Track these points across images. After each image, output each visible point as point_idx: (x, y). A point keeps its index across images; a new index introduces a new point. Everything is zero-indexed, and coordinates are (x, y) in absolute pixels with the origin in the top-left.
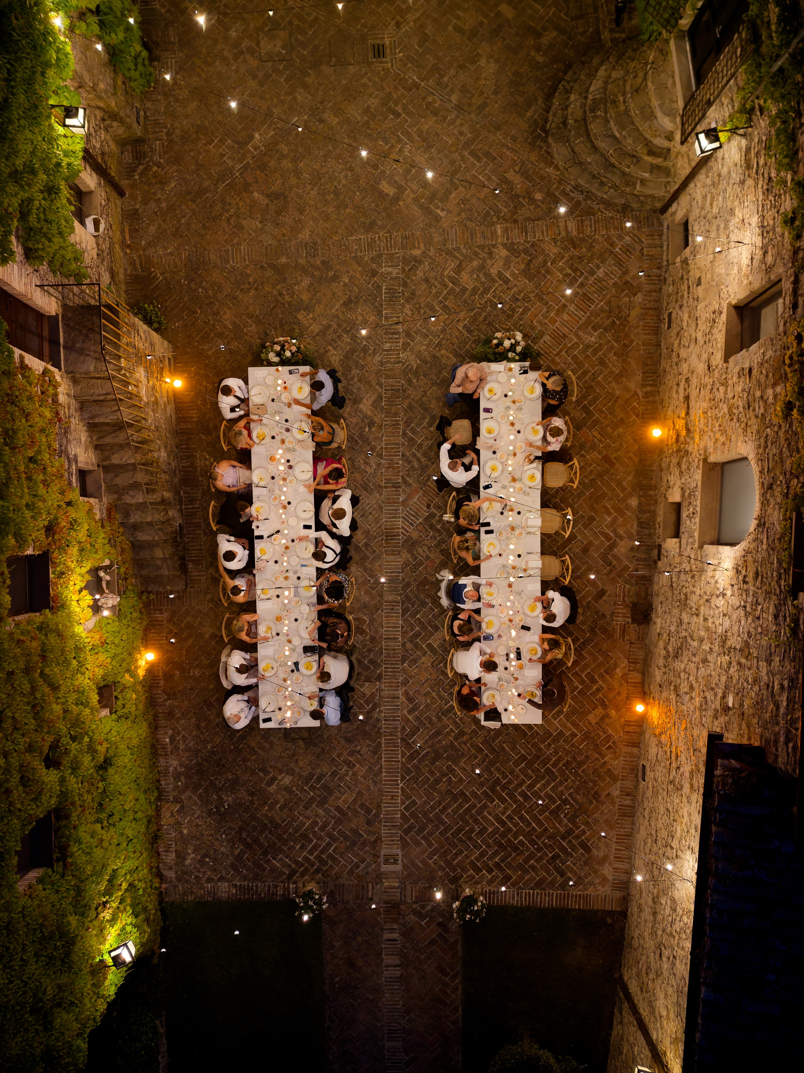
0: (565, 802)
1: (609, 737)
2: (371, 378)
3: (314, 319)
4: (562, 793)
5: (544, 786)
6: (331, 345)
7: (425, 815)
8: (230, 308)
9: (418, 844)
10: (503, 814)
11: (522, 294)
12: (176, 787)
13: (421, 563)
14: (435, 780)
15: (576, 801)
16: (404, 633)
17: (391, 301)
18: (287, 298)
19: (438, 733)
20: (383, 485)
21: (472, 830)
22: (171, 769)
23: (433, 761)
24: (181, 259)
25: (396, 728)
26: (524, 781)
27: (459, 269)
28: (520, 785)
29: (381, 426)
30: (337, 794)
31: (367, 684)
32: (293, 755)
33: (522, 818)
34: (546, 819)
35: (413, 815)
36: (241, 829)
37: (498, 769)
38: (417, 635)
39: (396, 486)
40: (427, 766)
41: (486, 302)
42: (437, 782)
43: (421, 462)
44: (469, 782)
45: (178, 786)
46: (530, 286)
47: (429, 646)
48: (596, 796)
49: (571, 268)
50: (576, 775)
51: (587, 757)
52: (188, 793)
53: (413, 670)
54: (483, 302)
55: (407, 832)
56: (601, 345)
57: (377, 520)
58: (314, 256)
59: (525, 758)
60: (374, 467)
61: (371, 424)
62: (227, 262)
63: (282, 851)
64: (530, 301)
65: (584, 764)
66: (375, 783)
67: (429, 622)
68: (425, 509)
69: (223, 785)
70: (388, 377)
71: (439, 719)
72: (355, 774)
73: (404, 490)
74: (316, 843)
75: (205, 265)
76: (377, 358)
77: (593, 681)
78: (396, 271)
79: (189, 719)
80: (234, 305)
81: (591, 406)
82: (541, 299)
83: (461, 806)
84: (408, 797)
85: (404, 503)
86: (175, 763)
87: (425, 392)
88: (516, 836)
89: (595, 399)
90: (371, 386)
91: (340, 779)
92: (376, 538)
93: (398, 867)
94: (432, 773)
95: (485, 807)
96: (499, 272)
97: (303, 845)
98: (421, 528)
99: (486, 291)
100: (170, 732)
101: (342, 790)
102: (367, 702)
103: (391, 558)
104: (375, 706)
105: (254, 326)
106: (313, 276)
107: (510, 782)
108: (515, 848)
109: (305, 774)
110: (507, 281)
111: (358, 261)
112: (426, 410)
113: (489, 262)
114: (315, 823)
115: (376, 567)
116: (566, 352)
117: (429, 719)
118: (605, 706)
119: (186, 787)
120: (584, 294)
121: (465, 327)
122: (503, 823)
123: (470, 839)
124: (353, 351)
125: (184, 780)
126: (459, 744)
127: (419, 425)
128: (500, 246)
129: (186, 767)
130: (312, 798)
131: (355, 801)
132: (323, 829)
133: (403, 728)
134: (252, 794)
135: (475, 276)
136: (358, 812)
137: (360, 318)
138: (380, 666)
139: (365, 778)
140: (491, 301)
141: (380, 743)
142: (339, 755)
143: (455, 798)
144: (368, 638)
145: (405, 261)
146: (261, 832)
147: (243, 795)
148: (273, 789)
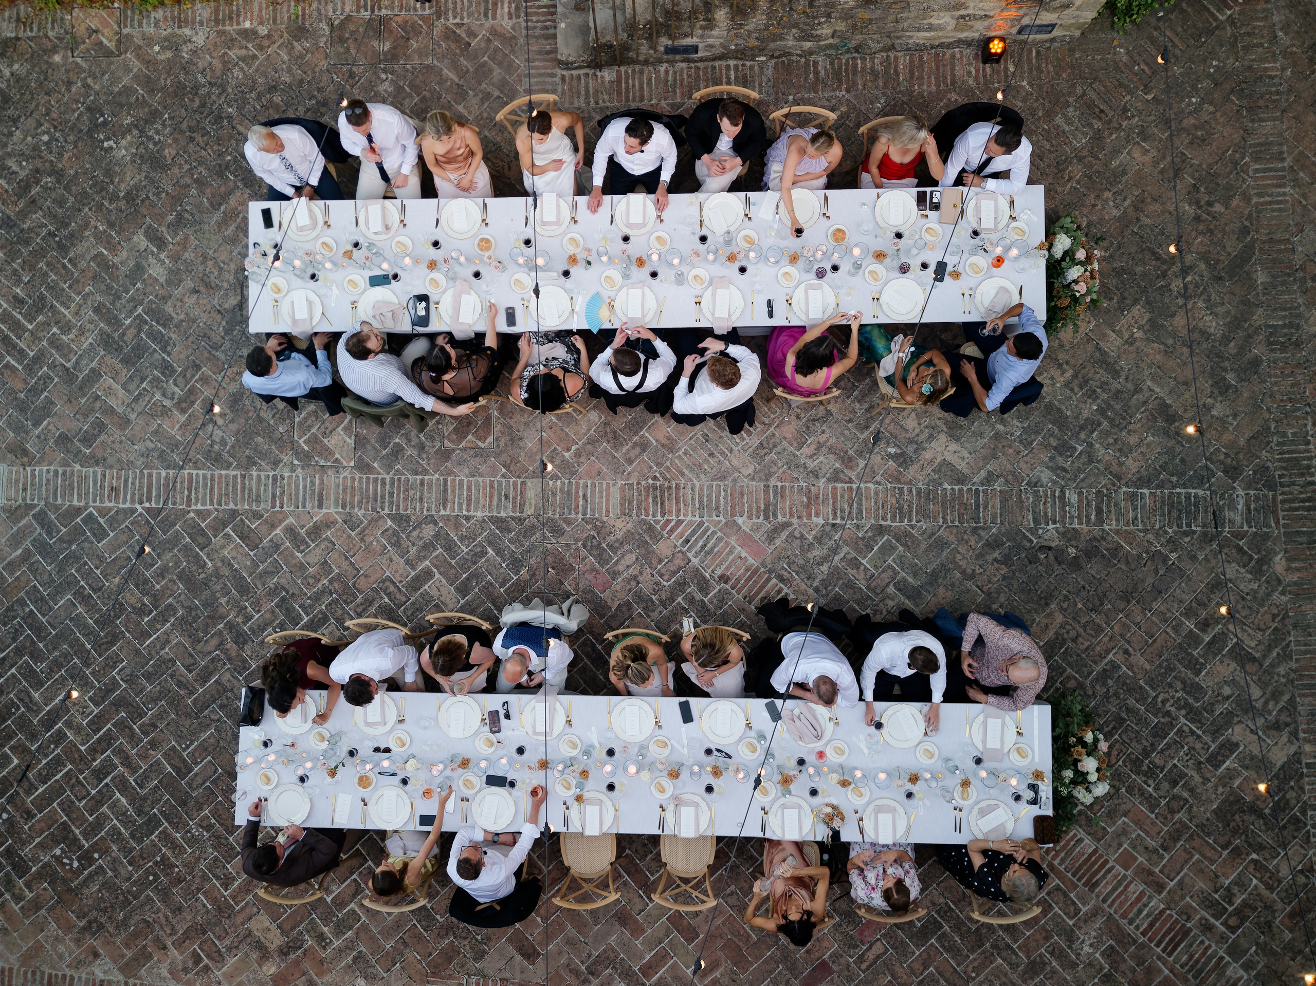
0: (86, 859)
2: (1003, 460)
3: (1131, 341)
4: (105, 852)
5: (122, 815)
6: (1075, 376)
7: (74, 558)
8: (1156, 163)
9: (15, 541)
10: (68, 724)
11: (1185, 795)
12: (149, 41)
13: (602, 559)
14: (146, 581)
15: (85, 883)
16: (455, 521)
17: (1171, 506)
18: (1176, 285)
19: (244, 589)
20: (773, 482)
21: (36, 656)
22: (187, 31)
23: (187, 578)
24: (1266, 60)
25: (258, 500)
26: (134, 770)
27: (1241, 656)
28: (127, 762)
29: (899, 482)
30: (124, 373)
31: (351, 441)
32: (208, 286)
33: (58, 763)
34: (51, 819)
35: (77, 532)
36: (58, 174)
37: (160, 716)
38: (450, 547)
39: (768, 511)
40: (177, 564)
41: (1168, 713)
43: (820, 564)
44: (137, 652)
45: (150, 46)
46: (1206, 812)
47: (428, 575)
48: (93, 928)
49: (1245, 904)
50: (143, 884)
51: (179, 909)
52: (136, 65)
53: (376, 538)
54: (1168, 707)
55: (41, 517)
56: (1074, 965)
57: (697, 468)
58: (1270, 343)
59: (181, 774)
60: (811, 465)
61: (903, 460)
62: (1256, 159)
64: (1173, 812)
65: (164, 901)
66: (146, 454)
67: (475, 576)
68: (719, 572)
69: (150, 138)
70: (1005, 497)
71: (272, 593)
72: (165, 411)
73: (759, 527)
74: (25, 330)
75: (1250, 109)
76: (1046, 476)
77: (340, 929)
78: (1238, 519)
79: (289, 70)
80: (1162, 172)
81: (939, 939)
82: (1175, 836)
83: (89, 633)
84: (113, 522)
85: (732, 525)
86: (200, 40)
87: (972, 577)
88: (20, 749)
89: (952, 949)
90: (986, 460)
91: (156, 379)
92: (657, 464)
94: (161, 574)
96: (1237, 745)
97: (22, 302)
98: (678, 562)
99: (1194, 715)
100: (263, 31)
101: (132, 387)
102: (313, 441)
103: (616, 496)
104: (306, 458)
105: (1115, 212)
106: (1226, 340)
107: (132, 738)
109: (169, 308)
110: (1215, 760)
111: (1261, 437)
112: (934, 578)
113: (1260, 721)
114: (66, 328)
115: (598, 465)
116: (1058, 888)
117: (276, 569)
118: (284, 952)
119: (149, 63)
120: (1186, 933)
121: (1115, 666)
122: (48, 723)
123: (19, 652)
124: (1061, 422)
125: (161, 57)
126: (220, 633)
127: (901, 560)
128: (1293, 749)
129: (191, 62)
130: (118, 323)
131: (111, 411)
132: (54, 342)
133: (257, 515)
134: (130, 197)
135: (1227, 691)
136: (86, 416)
137: (1133, 440)
138: (389, 467)
139: (156, 432)
140: (1172, 726)
141: (228, 466)
142: (205, 380)
143: (105, 621)
144: (448, 444)
145: (1259, 540)
146: (52, 215)
147: (130, 178)
148: (141, 240)
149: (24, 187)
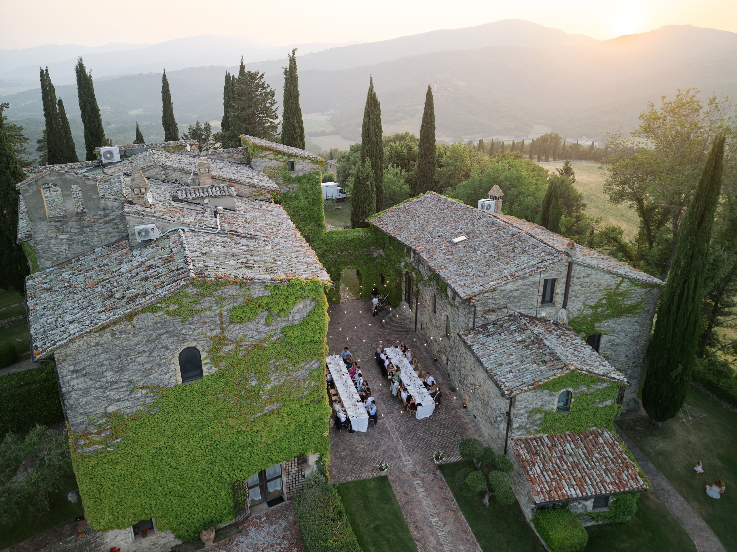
0: (456, 432)
1: (460, 416)
7: (413, 446)
9: (414, 454)
15: (460, 431)
16: (386, 408)
19: (407, 426)
23: (409, 433)
28: (440, 432)
30: (380, 447)
35: (409, 447)
36: (350, 461)
38: (390, 407)
42: (413, 438)
48: (465, 429)
50: (456, 426)
55: (409, 452)
63: (367, 464)
65: (457, 423)
67: (393, 404)
69: (340, 450)
71: (406, 423)
72: (385, 441)
74: (379, 460)
77: (448, 405)
83: (423, 441)
85: (374, 384)
88: (446, 444)
91: (380, 443)
93: (411, 462)
94: (410, 436)
95: (431, 440)
97: (374, 461)
102: (381, 424)
104: (384, 425)
107: (436, 432)
108: (447, 447)
109: (368, 443)
117: (403, 424)
122: (440, 442)
123: (431, 448)
126: (415, 427)
130: (373, 450)
131: (387, 448)
132: (379, 456)
134: (351, 451)
139: (388, 441)
143: (421, 440)
146: (358, 460)
147: (348, 452)
148: (358, 449)
149: (354, 465)
